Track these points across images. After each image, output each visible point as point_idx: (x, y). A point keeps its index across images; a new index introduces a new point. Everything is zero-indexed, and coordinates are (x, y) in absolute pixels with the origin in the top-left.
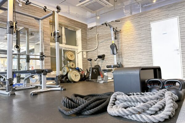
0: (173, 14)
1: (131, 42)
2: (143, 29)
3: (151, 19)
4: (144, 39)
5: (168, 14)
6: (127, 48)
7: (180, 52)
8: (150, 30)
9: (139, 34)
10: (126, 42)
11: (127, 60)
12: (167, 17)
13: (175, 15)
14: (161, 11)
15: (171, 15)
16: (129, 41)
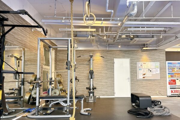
0: (127, 57)
1: (100, 69)
2: (109, 61)
3: (114, 56)
4: (109, 69)
5: (124, 56)
6: (97, 74)
7: (130, 80)
8: (113, 63)
9: (106, 65)
10: (96, 68)
11: (97, 83)
12: (124, 57)
13: (128, 57)
14: (121, 53)
15: (126, 57)
16: (99, 68)
